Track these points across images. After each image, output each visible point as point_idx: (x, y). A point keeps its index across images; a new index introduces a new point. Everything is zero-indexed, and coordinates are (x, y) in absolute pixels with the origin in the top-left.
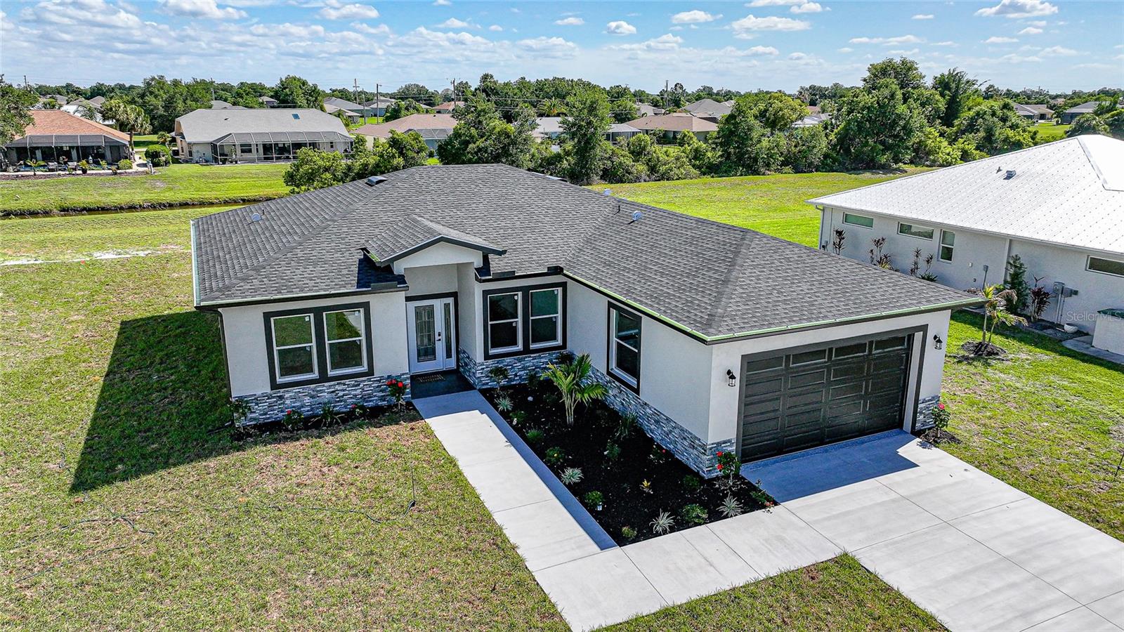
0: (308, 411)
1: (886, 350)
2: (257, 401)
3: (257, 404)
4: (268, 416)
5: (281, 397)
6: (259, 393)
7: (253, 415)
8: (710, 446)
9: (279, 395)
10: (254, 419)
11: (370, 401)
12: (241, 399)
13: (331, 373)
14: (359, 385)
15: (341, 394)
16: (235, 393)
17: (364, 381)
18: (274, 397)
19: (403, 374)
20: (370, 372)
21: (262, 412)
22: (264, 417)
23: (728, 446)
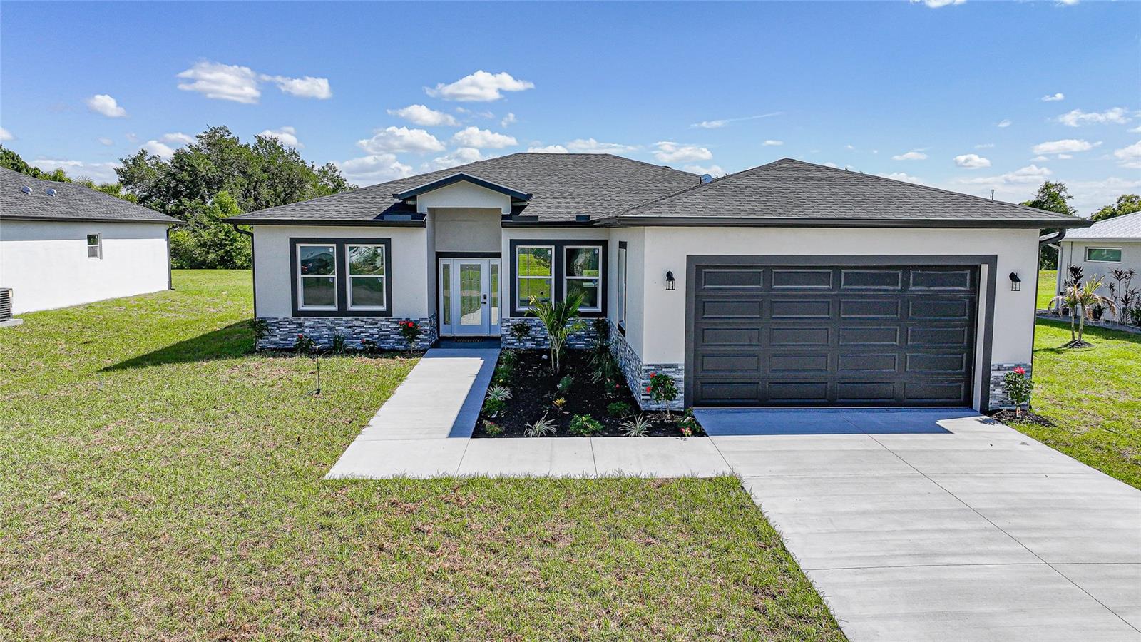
0: (326, 343)
2: (279, 325)
3: (278, 328)
4: (288, 342)
5: (301, 325)
6: (281, 317)
7: (274, 339)
8: (647, 368)
9: (299, 322)
10: (274, 343)
11: (387, 343)
12: (265, 320)
13: (350, 308)
14: (376, 324)
15: (358, 330)
16: (260, 314)
17: (382, 320)
18: (294, 324)
19: (422, 319)
20: (388, 313)
21: (282, 337)
22: (284, 342)
23: (673, 372)
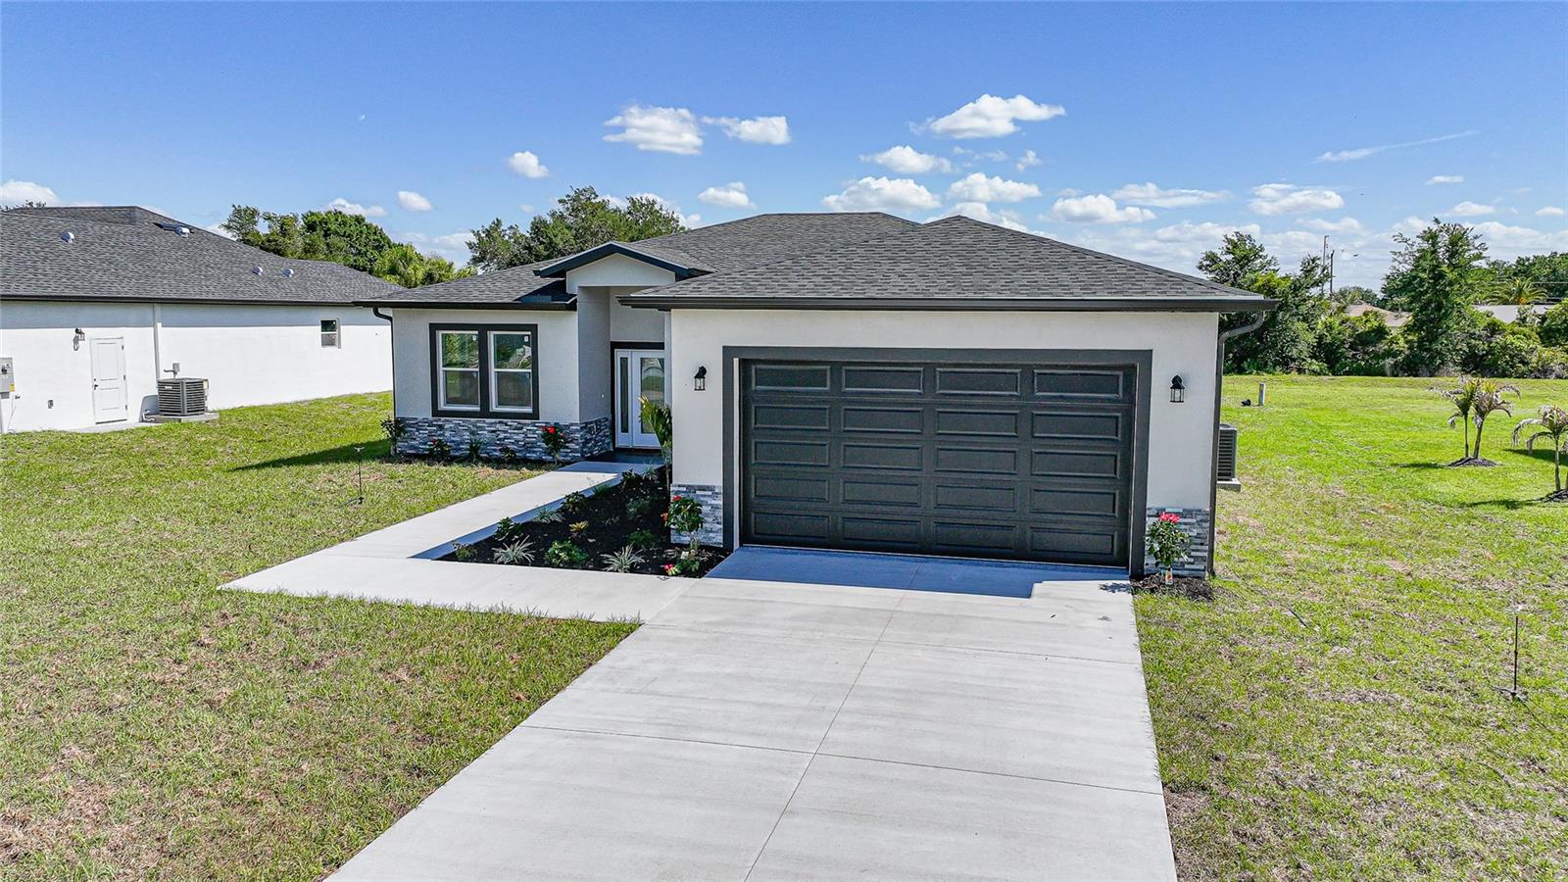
0: (466, 449)
2: (418, 426)
3: (418, 430)
4: (427, 447)
5: (441, 427)
6: (420, 417)
7: (413, 442)
8: (677, 489)
9: (440, 423)
10: (414, 447)
11: (534, 452)
13: (494, 407)
14: (522, 428)
15: (502, 436)
17: (528, 425)
18: (435, 426)
19: (572, 425)
20: (535, 415)
21: (421, 441)
22: (424, 447)
23: (709, 496)
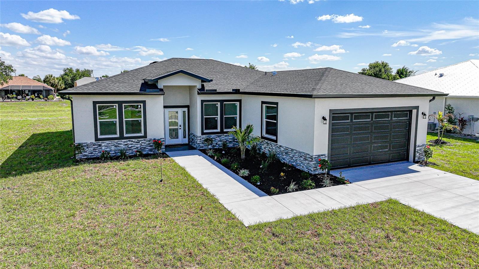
0: (113, 153)
1: (399, 119)
2: (88, 146)
3: (87, 148)
4: (93, 154)
6: (89, 142)
7: (85, 153)
8: (315, 157)
9: (99, 144)
10: (86, 155)
11: (145, 151)
12: (79, 144)
13: (125, 135)
14: (139, 142)
15: (130, 146)
16: (77, 141)
18: (96, 145)
19: (161, 139)
20: (145, 136)
21: (90, 152)
22: (91, 155)
23: (324, 157)
